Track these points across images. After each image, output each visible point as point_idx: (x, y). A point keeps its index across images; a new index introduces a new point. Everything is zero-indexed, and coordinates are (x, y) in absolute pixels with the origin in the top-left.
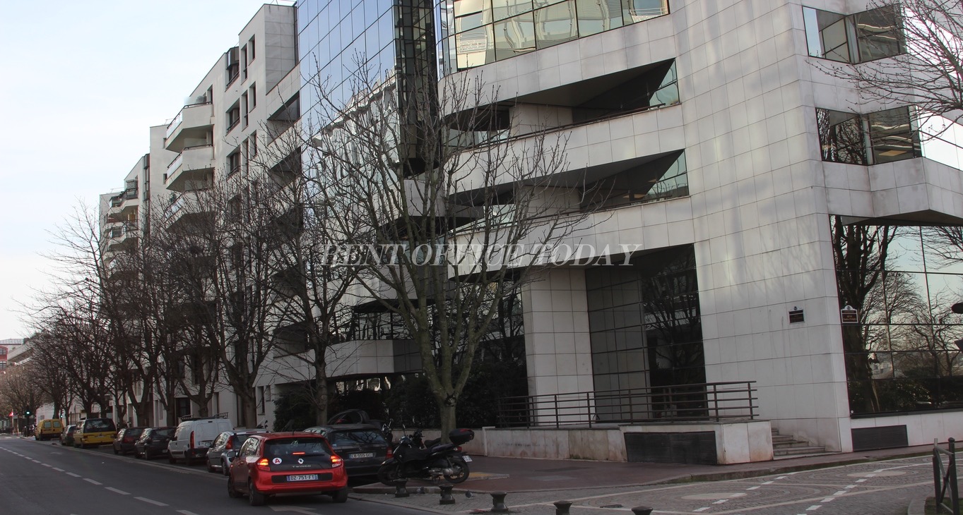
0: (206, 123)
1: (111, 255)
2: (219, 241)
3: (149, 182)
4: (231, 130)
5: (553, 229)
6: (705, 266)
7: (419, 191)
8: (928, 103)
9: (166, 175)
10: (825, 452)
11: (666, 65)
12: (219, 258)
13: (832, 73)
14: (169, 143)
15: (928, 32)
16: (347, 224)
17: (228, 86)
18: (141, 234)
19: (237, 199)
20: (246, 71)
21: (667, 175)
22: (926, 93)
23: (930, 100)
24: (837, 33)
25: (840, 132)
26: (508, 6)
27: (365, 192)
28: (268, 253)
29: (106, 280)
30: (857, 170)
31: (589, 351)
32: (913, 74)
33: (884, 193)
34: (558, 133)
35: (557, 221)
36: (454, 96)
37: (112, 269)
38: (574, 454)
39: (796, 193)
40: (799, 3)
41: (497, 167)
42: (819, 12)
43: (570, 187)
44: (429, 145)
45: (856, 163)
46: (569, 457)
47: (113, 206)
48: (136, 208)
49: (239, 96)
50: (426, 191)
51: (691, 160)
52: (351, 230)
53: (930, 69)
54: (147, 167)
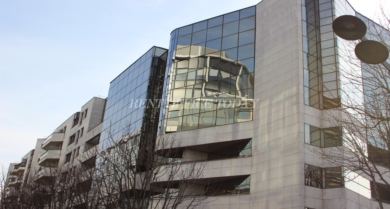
0: (61, 140)
1: (9, 188)
2: (55, 190)
3: (32, 161)
4: (70, 144)
5: (193, 201)
7: (141, 180)
8: (349, 166)
9: (39, 159)
11: (248, 140)
12: (54, 196)
13: (313, 151)
14: (43, 146)
15: (352, 139)
16: (109, 189)
17: (73, 127)
18: (23, 181)
19: (66, 173)
20: (81, 122)
21: (242, 184)
22: (349, 163)
23: (350, 166)
24: (316, 135)
25: (313, 174)
26: (189, 109)
27: (119, 178)
28: (74, 197)
29: (4, 199)
30: (318, 190)
32: (345, 155)
33: (328, 200)
34: (201, 163)
35: (195, 198)
36: (162, 143)
37: (8, 195)
39: (293, 197)
40: (303, 122)
41: (175, 174)
42: (310, 126)
43: (203, 185)
44: (149, 162)
45: (318, 187)
47: (15, 168)
48: (24, 170)
49: (76, 131)
50: (144, 180)
51: (253, 180)
52: (110, 192)
53: (351, 153)
54: (32, 155)
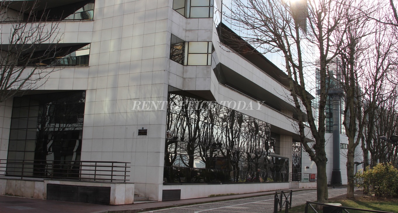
6: (91, 102)
10: (148, 200)
31: (8, 138)
33: (190, 79)
38: (9, 193)
39: (154, 72)
46: (5, 193)
